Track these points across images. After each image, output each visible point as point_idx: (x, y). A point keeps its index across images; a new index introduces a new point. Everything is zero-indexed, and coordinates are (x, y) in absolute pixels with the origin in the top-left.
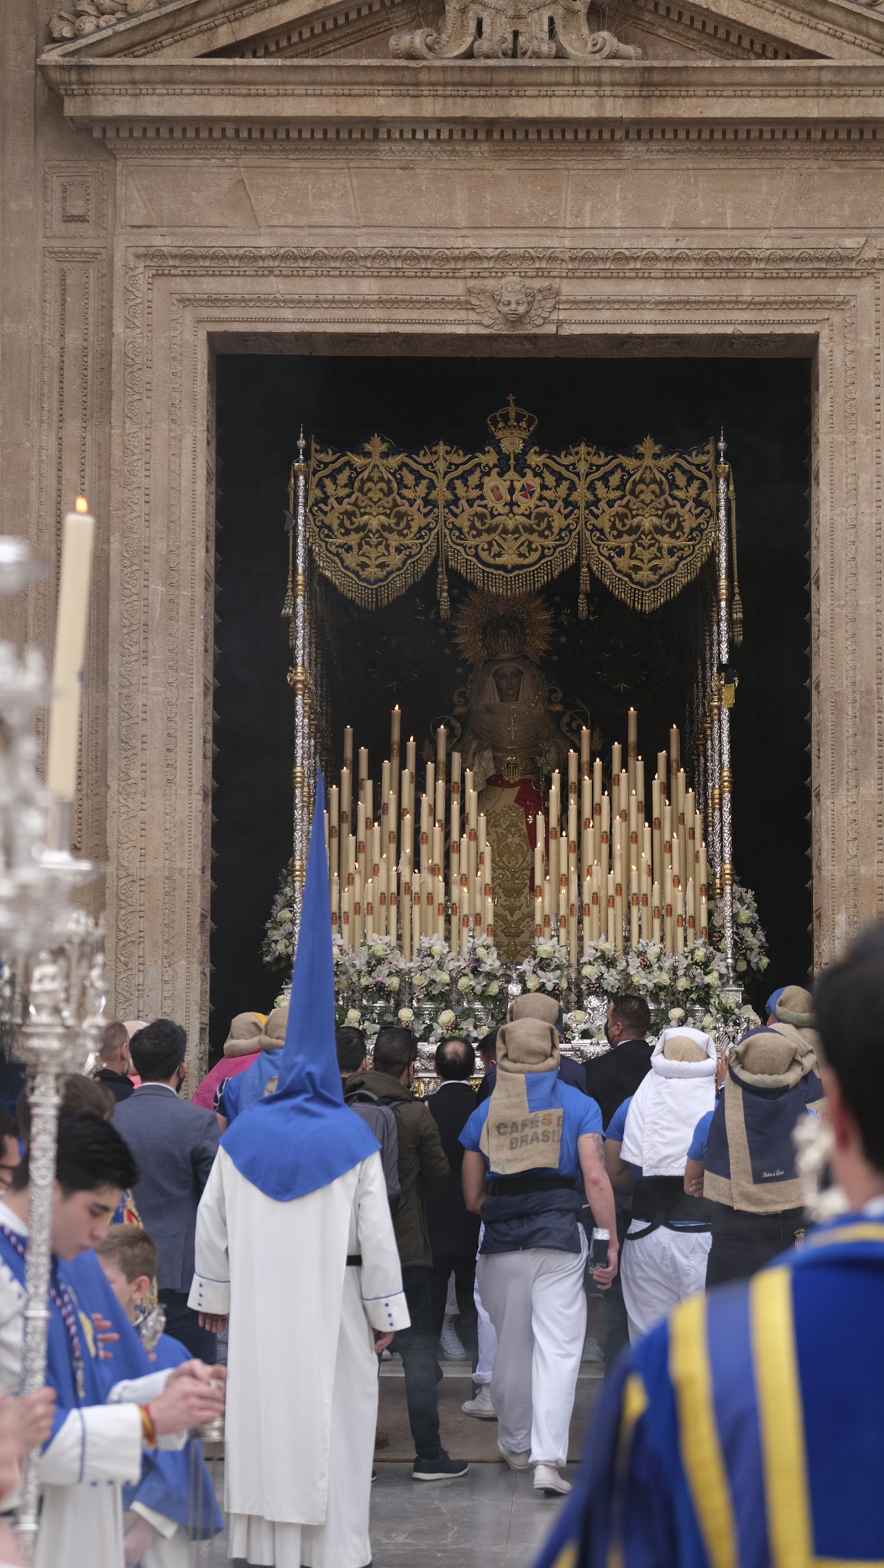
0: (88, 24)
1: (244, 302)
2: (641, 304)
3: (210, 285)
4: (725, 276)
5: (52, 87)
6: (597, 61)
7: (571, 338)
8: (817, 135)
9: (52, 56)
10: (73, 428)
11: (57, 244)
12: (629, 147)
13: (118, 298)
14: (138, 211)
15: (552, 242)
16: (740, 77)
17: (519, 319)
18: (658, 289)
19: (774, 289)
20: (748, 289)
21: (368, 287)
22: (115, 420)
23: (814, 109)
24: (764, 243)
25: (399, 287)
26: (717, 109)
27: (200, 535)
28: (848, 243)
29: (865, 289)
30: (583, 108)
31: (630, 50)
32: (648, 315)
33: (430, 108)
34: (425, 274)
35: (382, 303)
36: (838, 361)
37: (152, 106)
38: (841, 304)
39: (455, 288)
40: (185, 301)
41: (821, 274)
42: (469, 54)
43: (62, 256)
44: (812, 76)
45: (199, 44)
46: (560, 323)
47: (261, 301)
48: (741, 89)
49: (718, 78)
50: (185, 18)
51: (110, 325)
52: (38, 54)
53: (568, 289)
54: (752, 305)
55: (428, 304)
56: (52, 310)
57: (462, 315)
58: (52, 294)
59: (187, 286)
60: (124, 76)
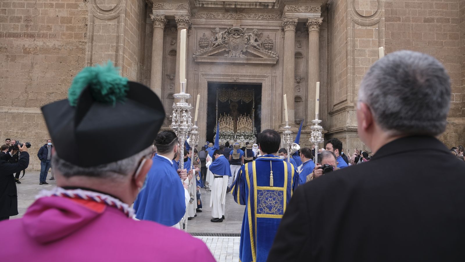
0: (197, 53)
1: (211, 78)
2: (246, 80)
3: (208, 77)
4: (254, 77)
5: (194, 59)
6: (243, 58)
7: (240, 82)
8: (263, 65)
9: (194, 56)
10: (195, 90)
11: (194, 73)
12: (246, 65)
13: (199, 78)
14: (201, 70)
15: (239, 74)
16: (256, 59)
17: (235, 81)
18: (248, 78)
19: (258, 78)
20: (256, 78)
21: (222, 77)
22: (199, 89)
23: (262, 62)
24: (258, 74)
25: (225, 78)
26: (254, 62)
27: (206, 99)
28: (265, 74)
29: (267, 78)
30: (242, 62)
31: (246, 57)
32: (247, 81)
33: (228, 61)
34: (227, 76)
35: (223, 79)
36: (264, 85)
37: (203, 61)
38: (264, 80)
39: (230, 78)
40: (205, 78)
41: (263, 77)
42: (231, 57)
43: (195, 74)
44: (262, 59)
45: (207, 55)
46: (239, 81)
47: (212, 79)
48: (256, 60)
49: (254, 59)
50: (206, 53)
51: (198, 80)
52: (193, 56)
53: (240, 78)
54: (257, 80)
55: (227, 79)
56: (193, 79)
57: (230, 80)
58: (193, 77)
59: (206, 77)
60: (200, 58)
